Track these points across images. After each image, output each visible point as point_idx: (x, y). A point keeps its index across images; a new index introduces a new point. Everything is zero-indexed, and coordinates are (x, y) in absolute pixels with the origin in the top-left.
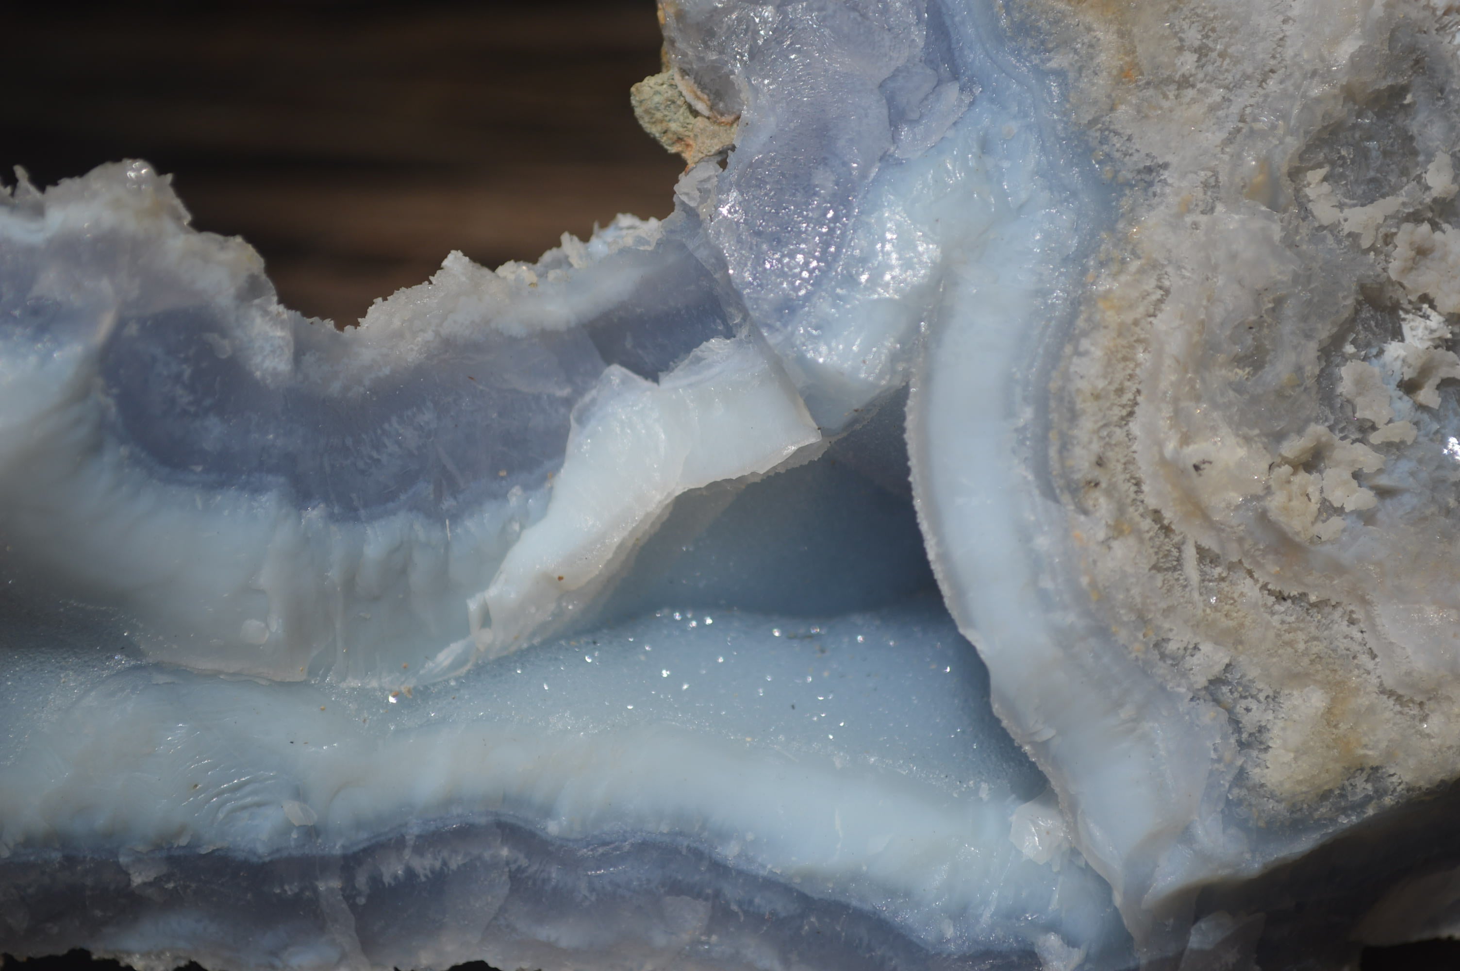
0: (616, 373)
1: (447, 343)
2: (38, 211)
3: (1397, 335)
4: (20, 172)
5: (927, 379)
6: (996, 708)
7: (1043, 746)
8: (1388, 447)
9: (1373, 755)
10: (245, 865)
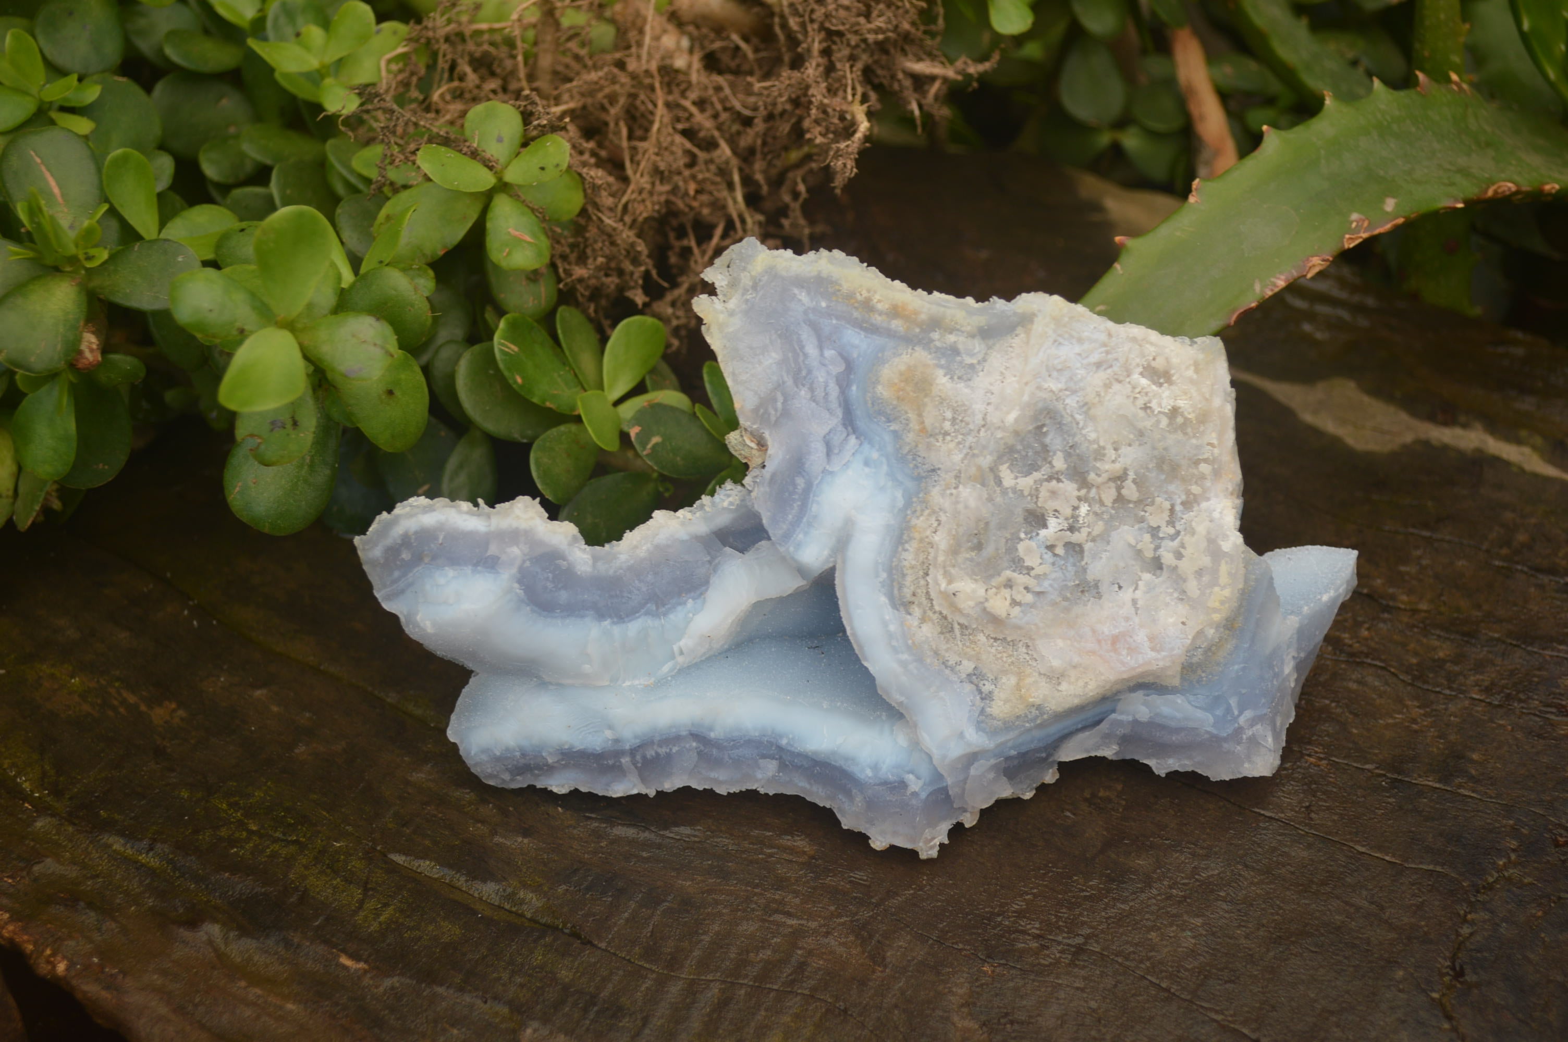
0: (728, 550)
1: (657, 547)
2: (488, 516)
3: (1045, 526)
4: (480, 501)
5: (844, 562)
6: (880, 692)
7: (901, 703)
8: (1037, 577)
9: (1038, 701)
10: (593, 754)
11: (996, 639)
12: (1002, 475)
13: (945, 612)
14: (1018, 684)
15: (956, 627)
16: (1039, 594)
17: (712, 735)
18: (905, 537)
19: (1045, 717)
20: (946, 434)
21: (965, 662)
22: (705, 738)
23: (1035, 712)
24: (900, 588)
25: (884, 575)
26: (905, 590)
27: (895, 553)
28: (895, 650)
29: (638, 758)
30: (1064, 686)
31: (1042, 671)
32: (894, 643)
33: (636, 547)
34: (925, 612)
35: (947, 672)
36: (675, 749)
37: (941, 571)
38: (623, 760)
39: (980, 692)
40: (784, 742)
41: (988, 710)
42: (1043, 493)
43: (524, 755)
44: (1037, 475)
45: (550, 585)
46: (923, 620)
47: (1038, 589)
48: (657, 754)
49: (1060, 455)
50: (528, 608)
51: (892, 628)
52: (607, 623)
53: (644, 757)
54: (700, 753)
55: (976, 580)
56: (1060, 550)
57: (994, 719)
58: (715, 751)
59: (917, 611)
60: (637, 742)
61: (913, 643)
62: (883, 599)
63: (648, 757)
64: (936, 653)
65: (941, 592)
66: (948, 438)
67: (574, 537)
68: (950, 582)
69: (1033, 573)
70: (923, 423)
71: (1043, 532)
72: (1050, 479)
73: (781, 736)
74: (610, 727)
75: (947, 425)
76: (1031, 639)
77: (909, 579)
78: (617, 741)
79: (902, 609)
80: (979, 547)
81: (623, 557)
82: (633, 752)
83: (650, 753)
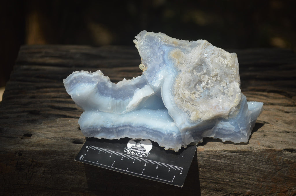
11: (192, 105)
12: (194, 72)
13: (182, 97)
14: (196, 113)
15: (184, 101)
16: (201, 96)
17: (133, 125)
18: (175, 82)
19: (202, 121)
20: (183, 64)
21: (186, 108)
22: (131, 126)
23: (199, 120)
24: (174, 92)
25: (171, 89)
26: (175, 92)
27: (173, 85)
28: (172, 104)
29: (117, 130)
30: (205, 115)
31: (201, 111)
32: (172, 103)
33: (120, 85)
34: (178, 97)
35: (182, 110)
36: (125, 128)
37: (182, 89)
38: (114, 130)
39: (188, 115)
40: (148, 127)
41: (190, 119)
42: (202, 77)
43: (93, 128)
44: (201, 73)
45: (103, 89)
46: (178, 98)
47: (200, 95)
48: (121, 129)
49: (205, 69)
50: (99, 93)
51: (172, 99)
52: (113, 99)
53: (118, 130)
54: (130, 130)
55: (189, 91)
56: (205, 89)
57: (192, 120)
58: (133, 129)
59: (177, 97)
60: (117, 126)
61: (176, 103)
62: (170, 94)
63: (119, 130)
64: (180, 106)
65: (182, 93)
66: (184, 64)
67: (109, 80)
68: (183, 91)
69: (200, 92)
70: (179, 61)
71: (202, 85)
72: (203, 74)
73: (147, 126)
74: (112, 122)
75: (183, 62)
76: (199, 105)
77: (175, 90)
78: (113, 125)
79: (174, 96)
80: (189, 85)
81: (117, 86)
82: (116, 128)
83: (120, 129)
